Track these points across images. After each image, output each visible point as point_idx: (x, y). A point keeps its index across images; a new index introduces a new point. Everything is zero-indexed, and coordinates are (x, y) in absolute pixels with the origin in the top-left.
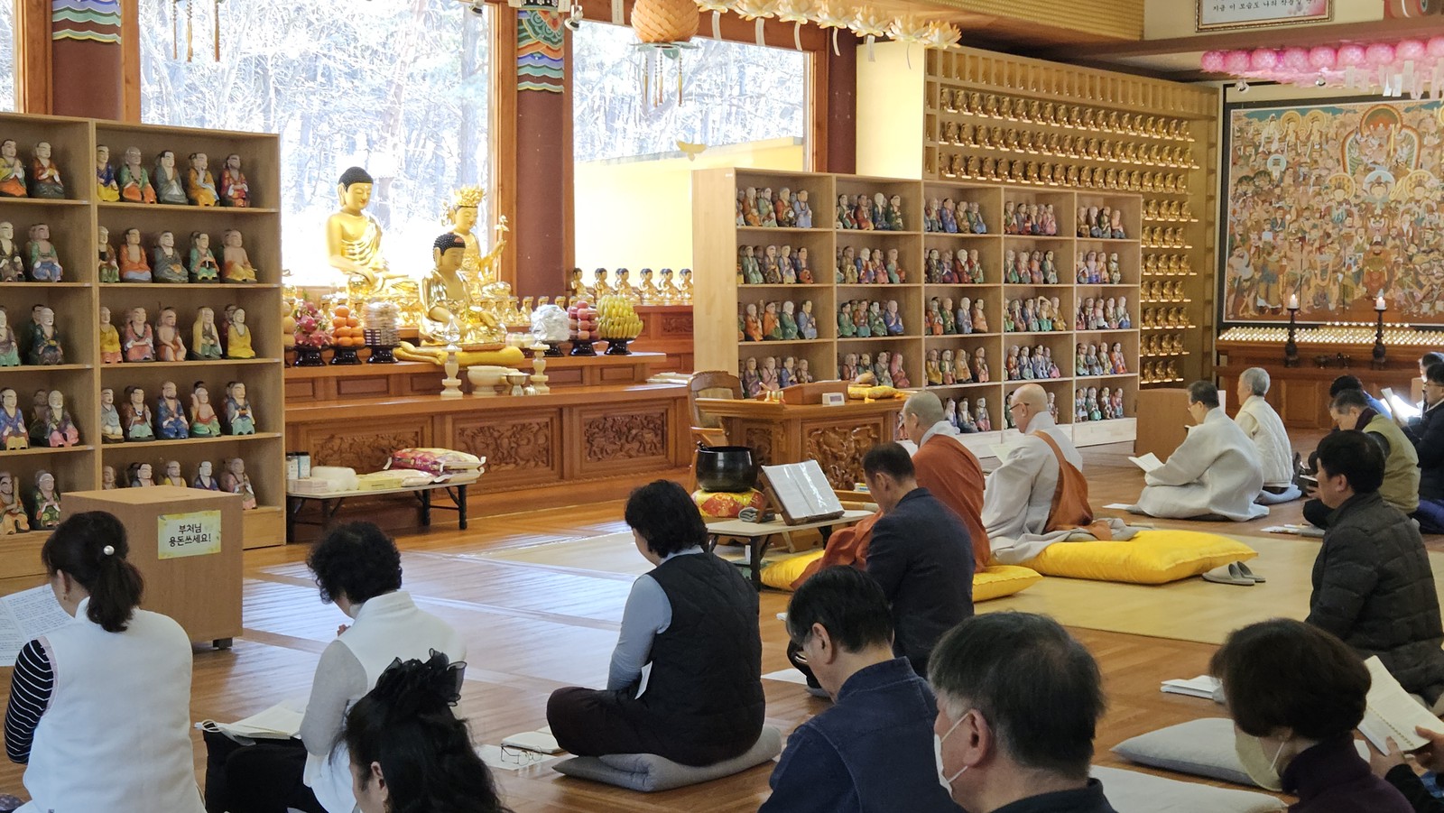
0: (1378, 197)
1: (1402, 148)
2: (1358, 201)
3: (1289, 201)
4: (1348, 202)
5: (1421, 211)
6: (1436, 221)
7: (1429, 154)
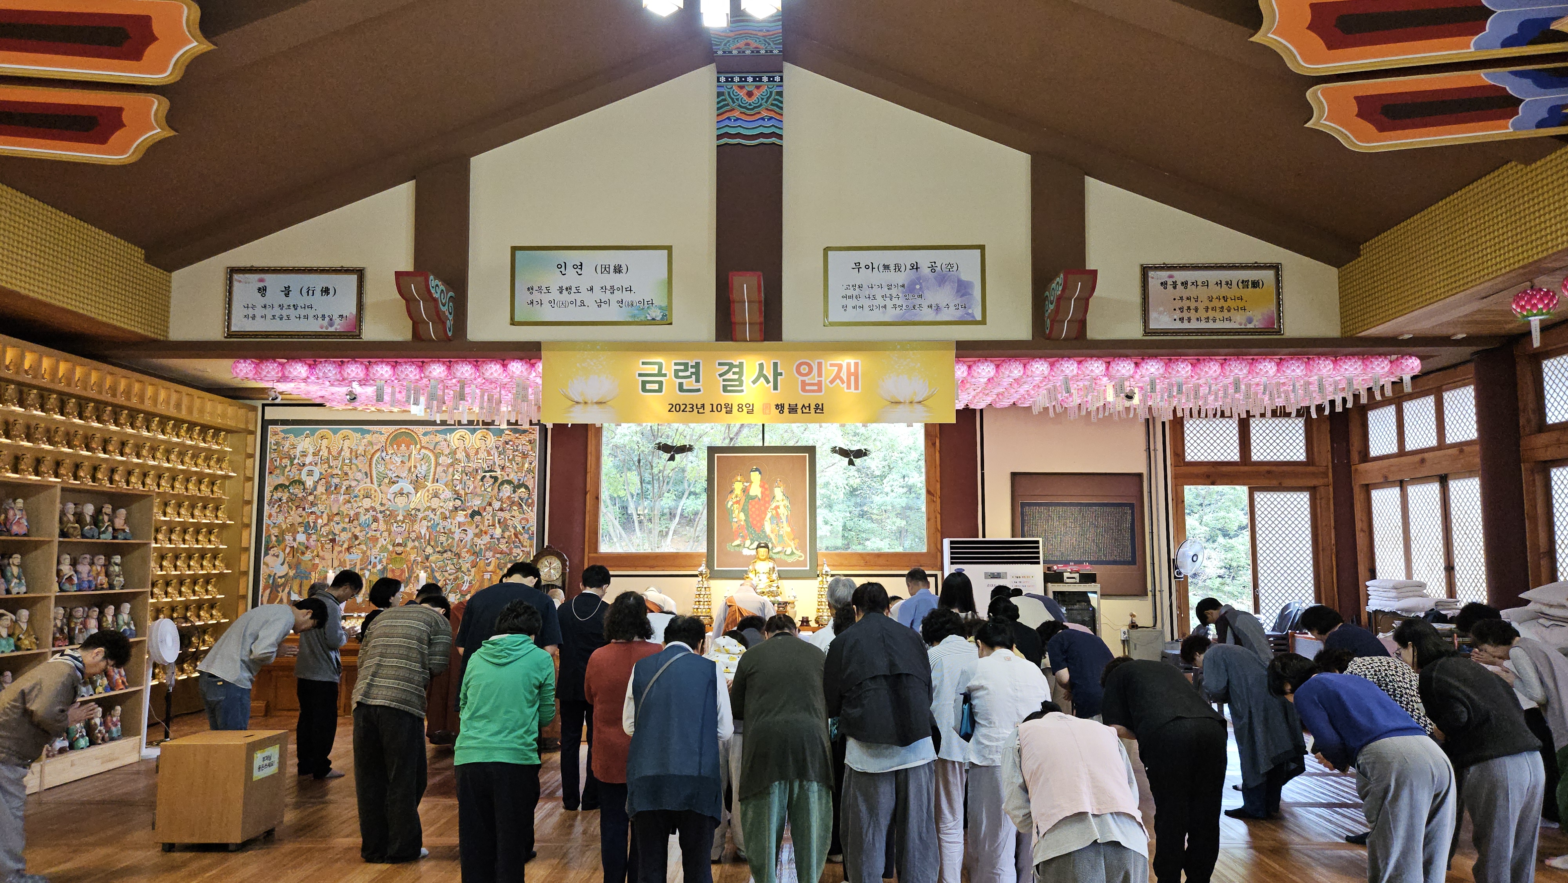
0: (400, 506)
1: (421, 465)
2: (383, 509)
3: (321, 507)
5: (436, 518)
6: (449, 526)
7: (444, 471)
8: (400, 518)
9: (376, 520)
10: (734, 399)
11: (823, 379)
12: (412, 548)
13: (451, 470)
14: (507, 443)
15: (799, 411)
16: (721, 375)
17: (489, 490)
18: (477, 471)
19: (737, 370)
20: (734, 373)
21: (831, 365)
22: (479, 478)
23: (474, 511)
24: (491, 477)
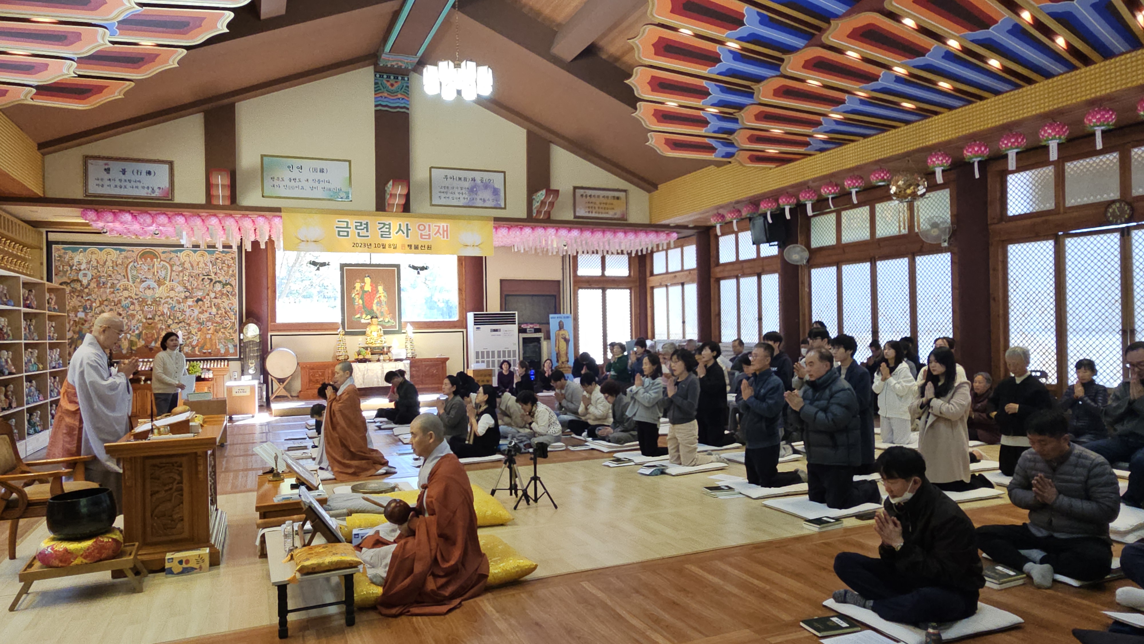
0: (149, 295)
1: (161, 271)
2: (137, 297)
3: (94, 296)
4: (131, 298)
5: (175, 303)
6: (182, 308)
7: (177, 275)
8: (149, 302)
9: (133, 304)
10: (386, 241)
11: (431, 233)
12: (159, 321)
13: (181, 274)
14: (217, 259)
15: (419, 248)
16: (379, 229)
17: (208, 286)
18: (199, 275)
19: (387, 227)
21: (435, 226)
22: (201, 279)
23: (198, 299)
24: (208, 279)
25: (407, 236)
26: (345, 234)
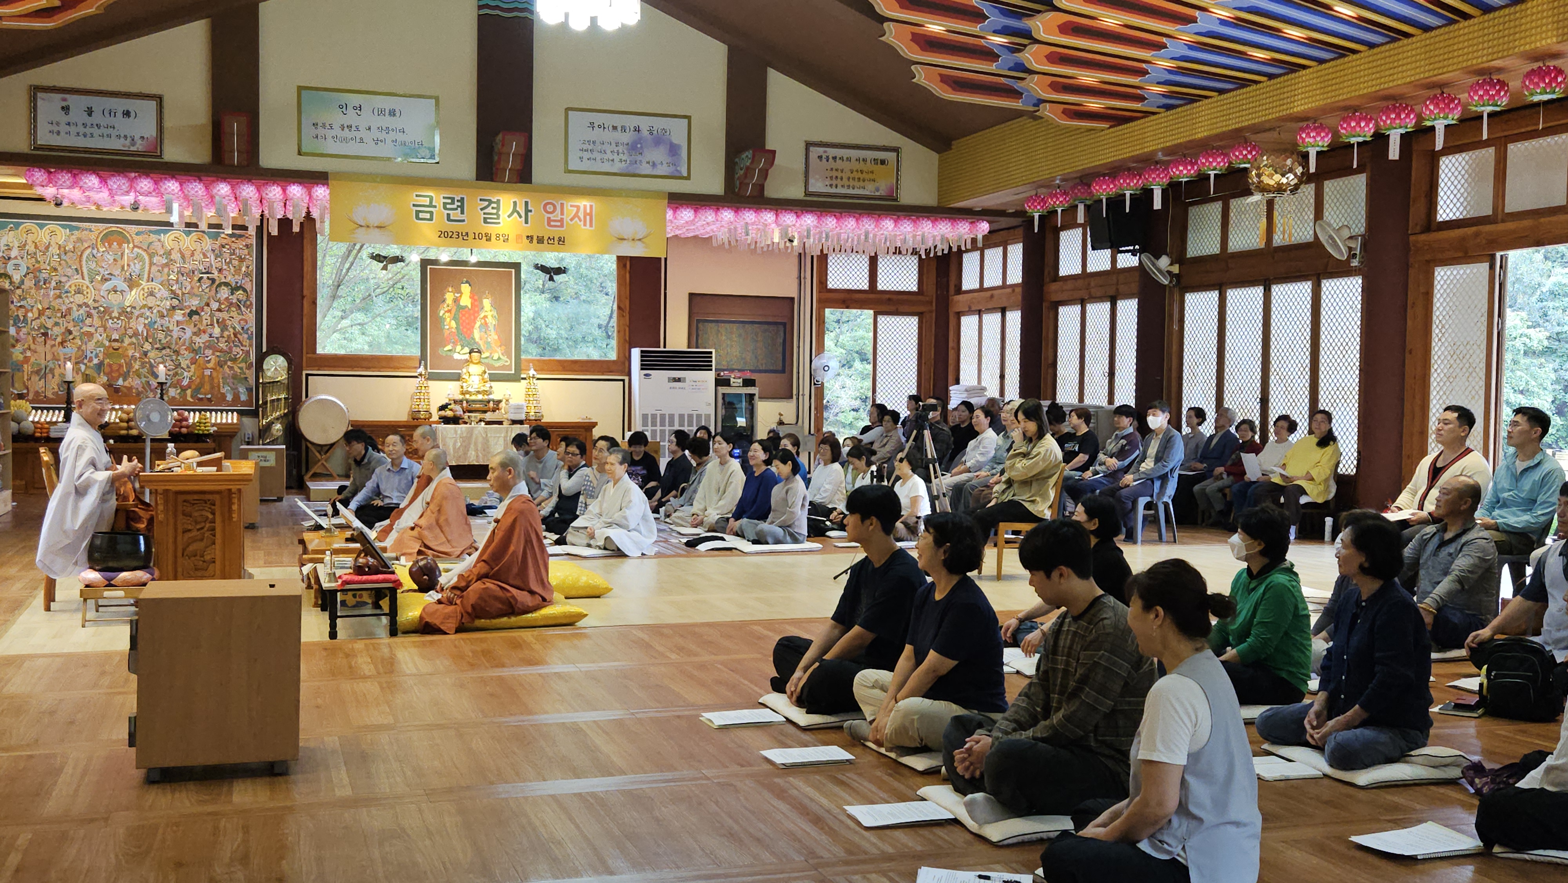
0: (114, 302)
1: (135, 264)
2: (96, 305)
3: (31, 301)
4: (87, 306)
5: (155, 316)
6: (167, 324)
7: (159, 271)
8: (115, 314)
9: (89, 315)
10: (492, 229)
11: (564, 217)
12: (130, 344)
13: (166, 270)
14: (223, 247)
15: (545, 242)
16: (482, 209)
17: (207, 290)
18: (193, 273)
19: (495, 205)
20: (493, 208)
21: (572, 206)
22: (196, 279)
23: (192, 311)
24: (208, 278)
25: (526, 222)
26: (428, 216)
